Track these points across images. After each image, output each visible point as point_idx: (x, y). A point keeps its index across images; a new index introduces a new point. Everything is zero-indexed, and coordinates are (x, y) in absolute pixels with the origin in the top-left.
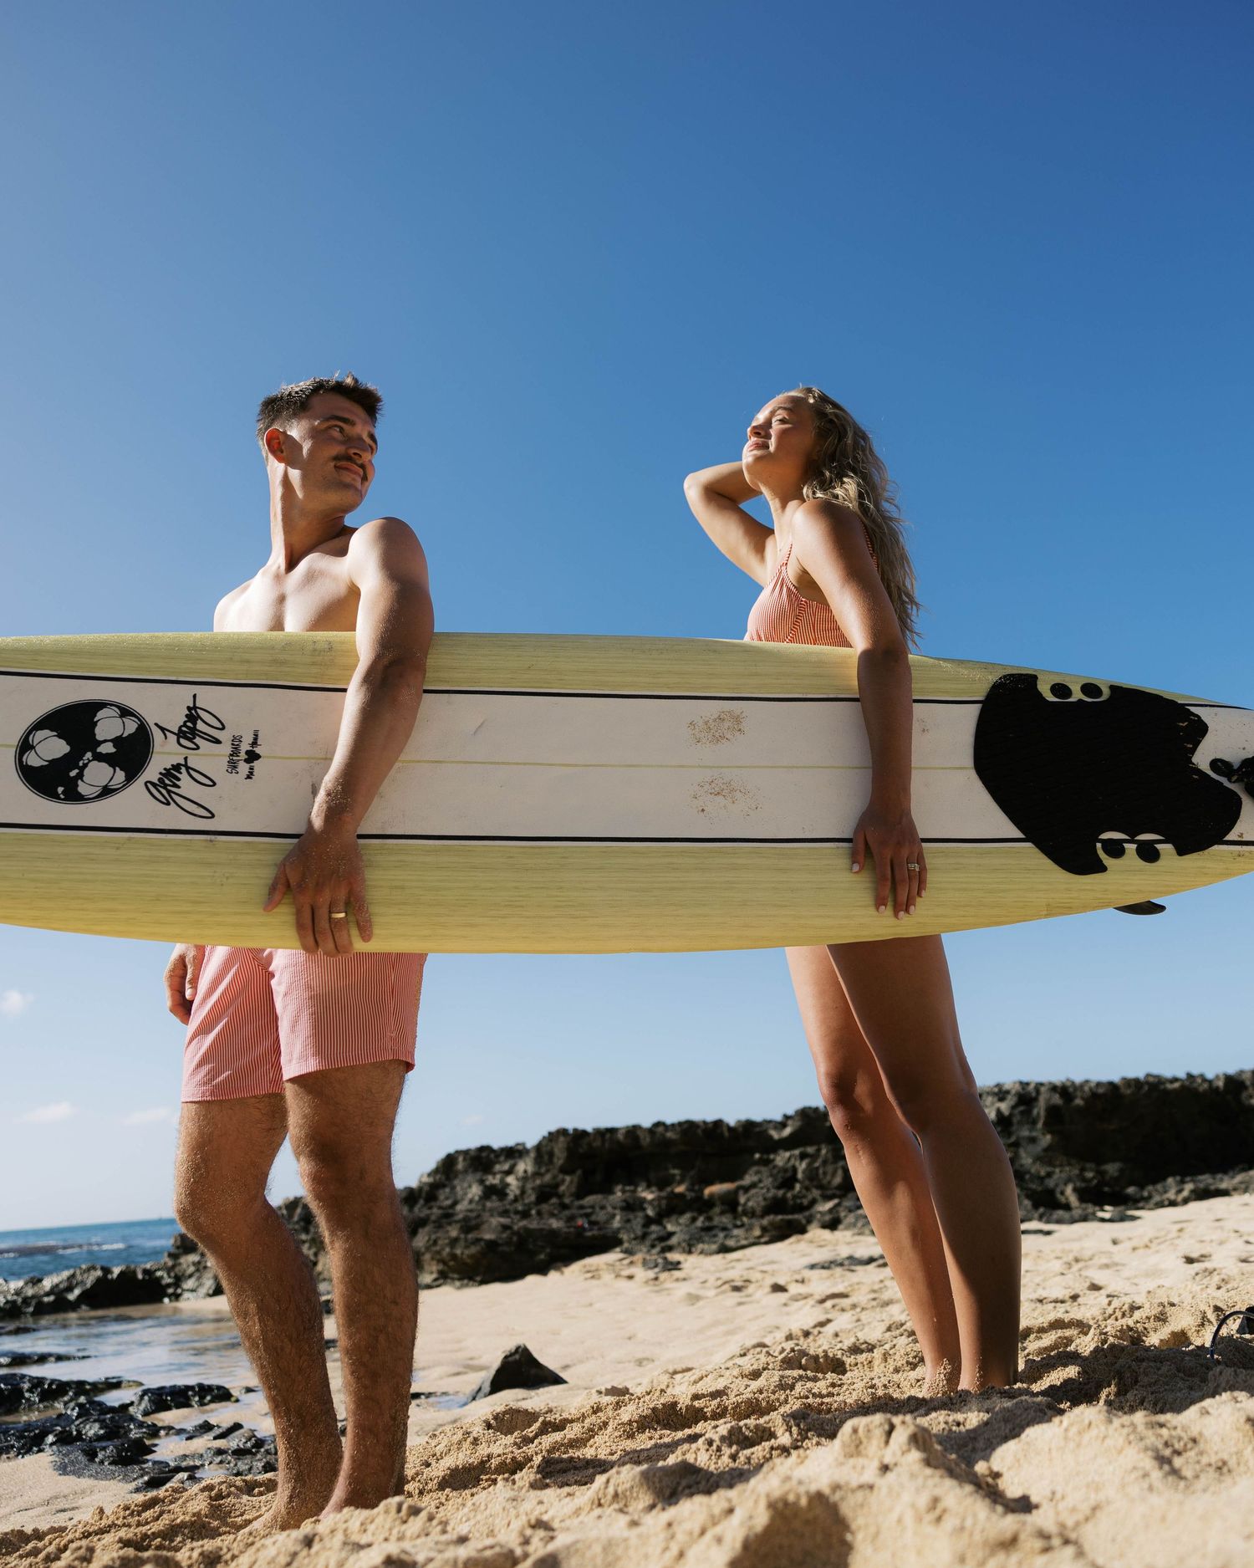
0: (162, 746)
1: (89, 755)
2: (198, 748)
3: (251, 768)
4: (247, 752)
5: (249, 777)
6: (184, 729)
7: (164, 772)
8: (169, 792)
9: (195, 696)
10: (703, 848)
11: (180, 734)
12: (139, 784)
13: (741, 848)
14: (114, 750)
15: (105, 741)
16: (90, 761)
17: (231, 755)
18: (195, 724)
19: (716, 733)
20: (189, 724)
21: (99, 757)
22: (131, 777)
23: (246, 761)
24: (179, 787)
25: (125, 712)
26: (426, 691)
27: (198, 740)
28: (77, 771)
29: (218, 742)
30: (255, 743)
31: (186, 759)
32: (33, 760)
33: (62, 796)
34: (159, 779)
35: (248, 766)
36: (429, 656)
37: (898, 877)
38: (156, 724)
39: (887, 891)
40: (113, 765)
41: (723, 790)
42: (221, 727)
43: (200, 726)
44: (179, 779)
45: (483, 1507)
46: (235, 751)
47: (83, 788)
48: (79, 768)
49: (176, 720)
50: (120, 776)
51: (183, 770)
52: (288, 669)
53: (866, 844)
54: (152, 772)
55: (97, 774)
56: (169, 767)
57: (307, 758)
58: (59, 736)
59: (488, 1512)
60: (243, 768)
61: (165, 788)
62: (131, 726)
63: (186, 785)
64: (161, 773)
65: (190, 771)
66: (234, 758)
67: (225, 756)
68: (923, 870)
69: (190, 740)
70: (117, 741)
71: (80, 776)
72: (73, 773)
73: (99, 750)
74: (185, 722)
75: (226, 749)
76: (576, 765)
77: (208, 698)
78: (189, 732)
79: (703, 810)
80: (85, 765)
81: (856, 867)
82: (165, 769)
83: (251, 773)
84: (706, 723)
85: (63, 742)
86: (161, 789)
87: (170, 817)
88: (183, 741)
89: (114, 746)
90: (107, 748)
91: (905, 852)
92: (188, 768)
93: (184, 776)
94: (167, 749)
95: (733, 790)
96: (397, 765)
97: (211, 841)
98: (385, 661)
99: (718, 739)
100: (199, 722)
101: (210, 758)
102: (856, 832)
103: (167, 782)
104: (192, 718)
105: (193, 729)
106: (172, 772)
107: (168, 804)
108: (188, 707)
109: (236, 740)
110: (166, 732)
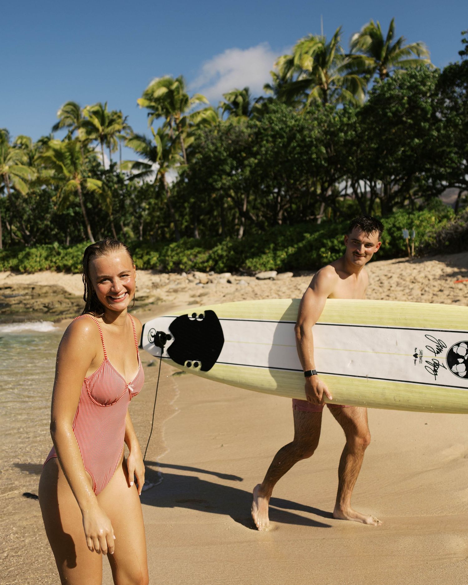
1: (466, 358)
2: (432, 360)
3: (415, 351)
4: (417, 357)
8: (439, 344)
9: (436, 380)
11: (438, 365)
12: (449, 347)
14: (459, 360)
15: (462, 363)
16: (465, 356)
18: (434, 369)
20: (436, 369)
21: (462, 357)
22: (451, 350)
24: (437, 346)
25: (457, 374)
27: (433, 363)
29: (426, 362)
30: (415, 360)
31: (436, 356)
34: (442, 349)
35: (417, 352)
38: (446, 369)
40: (457, 354)
42: (426, 367)
44: (437, 348)
46: (421, 357)
47: (465, 346)
49: (440, 370)
50: (455, 350)
51: (436, 352)
52: (407, 389)
54: (445, 352)
55: (462, 351)
56: (440, 353)
57: (399, 354)
62: (454, 368)
63: (434, 346)
64: (442, 351)
66: (421, 355)
67: (424, 357)
69: (435, 363)
70: (458, 363)
73: (463, 360)
75: (424, 359)
77: (430, 378)
78: (436, 365)
86: (442, 345)
87: (439, 336)
90: (461, 360)
93: (436, 350)
94: (442, 359)
97: (425, 327)
101: (429, 356)
103: (440, 348)
104: (435, 371)
105: (435, 366)
106: (439, 351)
107: (439, 340)
108: (437, 375)
109: (421, 362)
110: (442, 365)
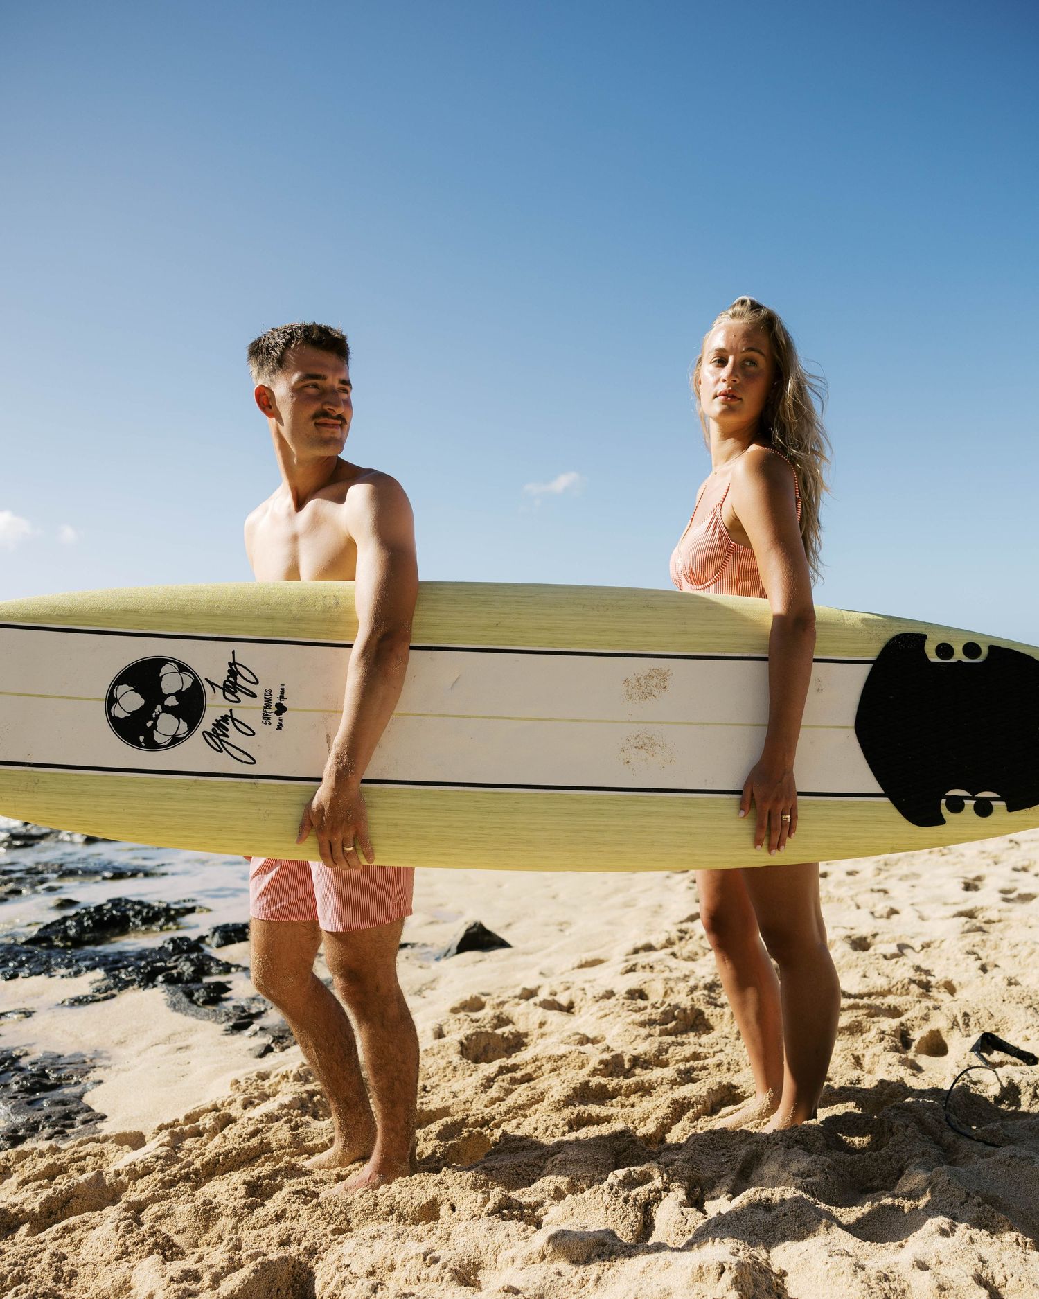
0: (212, 699)
1: (159, 708)
2: (239, 701)
3: (281, 720)
4: (277, 705)
5: (279, 728)
6: (227, 683)
7: (216, 723)
8: (221, 741)
9: (233, 652)
10: (625, 797)
11: (225, 689)
12: (198, 733)
13: (654, 797)
14: (176, 703)
15: (169, 695)
16: (160, 713)
17: (265, 708)
18: (235, 679)
19: (644, 690)
20: (231, 679)
21: (167, 710)
22: (192, 727)
23: (278, 713)
24: (228, 737)
25: (182, 668)
26: (413, 648)
27: (239, 694)
28: (151, 722)
29: (254, 695)
30: (282, 697)
31: (231, 710)
32: (119, 713)
33: (143, 745)
34: (213, 729)
35: (277, 717)
36: (416, 613)
37: (773, 825)
38: (206, 679)
39: (764, 835)
40: (177, 717)
41: (645, 744)
42: (255, 681)
43: (240, 681)
44: (227, 730)
45: (472, 1231)
46: (267, 706)
47: (158, 738)
48: (152, 719)
49: (221, 676)
50: (184, 726)
51: (230, 721)
52: (303, 626)
53: (752, 795)
54: (207, 723)
55: (167, 725)
56: (219, 718)
57: (322, 711)
58: (136, 691)
59: (475, 1235)
60: (274, 719)
61: (218, 737)
62: (188, 682)
63: (234, 736)
64: (213, 724)
65: (235, 721)
66: (268, 710)
67: (259, 708)
68: (794, 817)
69: (233, 694)
70: (179, 695)
71: (155, 726)
72: (149, 724)
73: (166, 703)
74: (228, 677)
75: (260, 702)
76: (531, 719)
77: (247, 655)
78: (231, 687)
79: (628, 762)
80: (157, 717)
81: (742, 813)
82: (216, 720)
83: (281, 724)
84: (638, 680)
85: (138, 696)
86: (215, 738)
87: (223, 763)
88: (227, 694)
89: (177, 700)
90: (172, 702)
91: (781, 806)
92: (233, 719)
93: (230, 726)
94: (215, 703)
95: (654, 744)
96: (393, 717)
97: (255, 784)
98: (378, 635)
99: (646, 696)
100: (239, 676)
101: (249, 711)
102: (746, 785)
103: (219, 732)
104: (233, 673)
105: (235, 684)
106: (221, 723)
107: (221, 751)
108: (229, 663)
109: (268, 694)
110: (215, 687)
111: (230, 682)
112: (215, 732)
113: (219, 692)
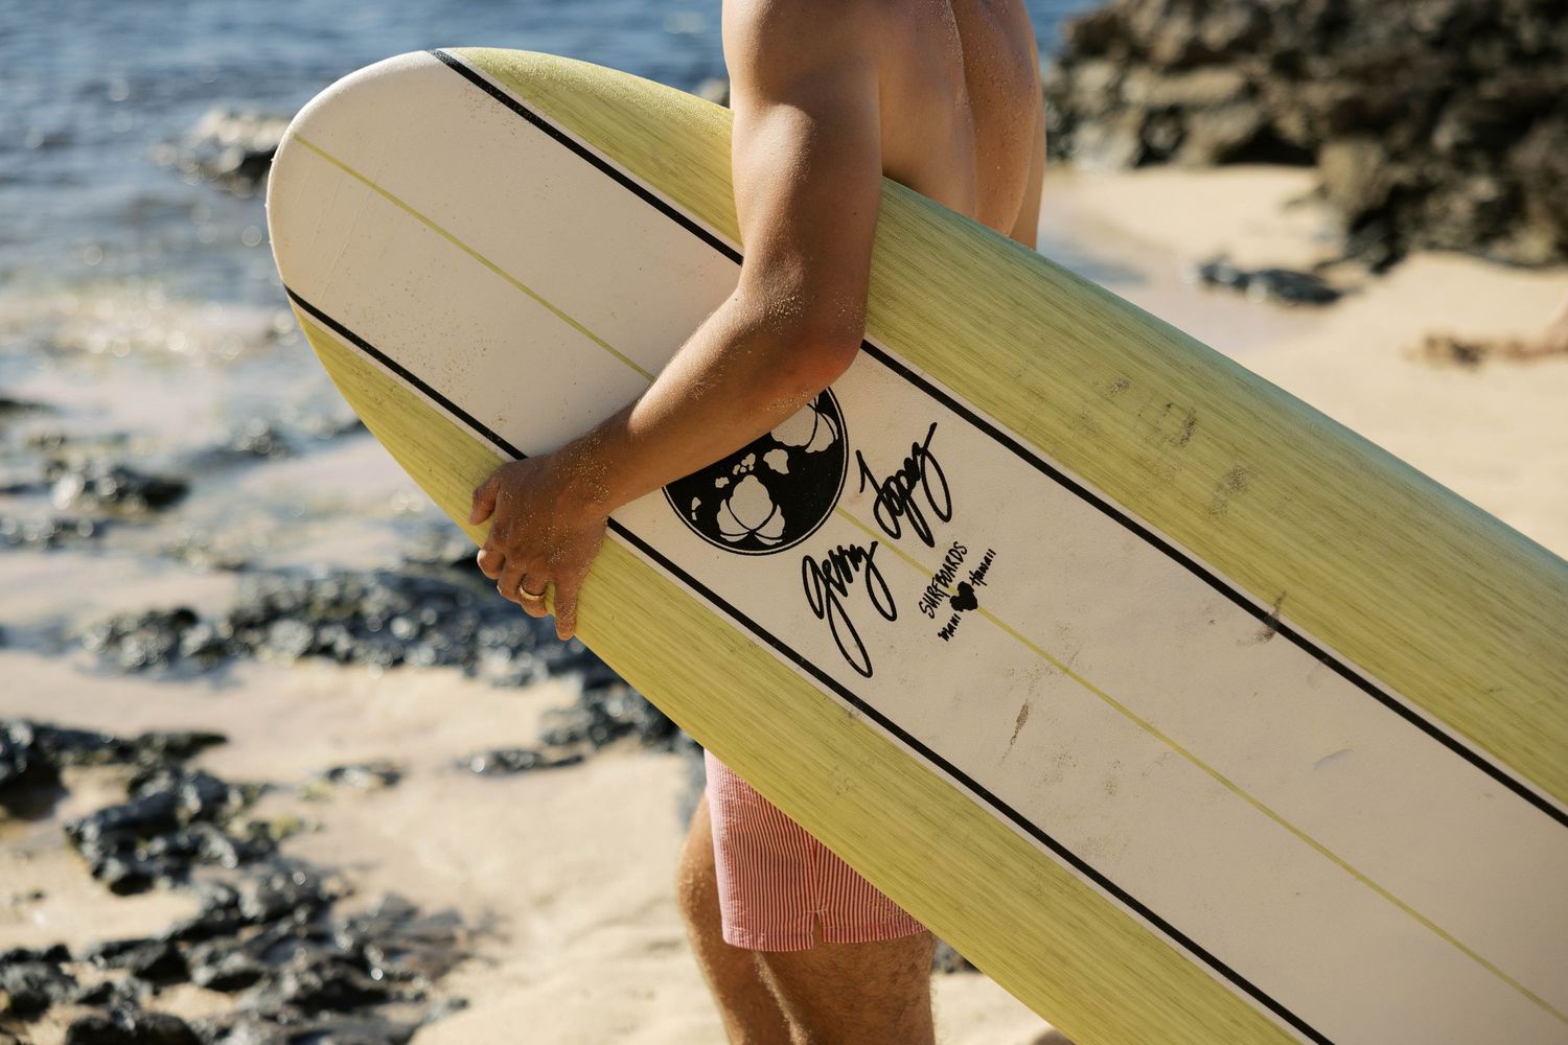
0: (851, 502)
1: (752, 461)
2: (897, 536)
3: (955, 621)
4: (963, 587)
5: (945, 634)
6: (893, 485)
7: (836, 553)
8: (829, 594)
9: (933, 426)
11: (884, 493)
12: (793, 556)
14: (783, 470)
15: (780, 446)
16: (748, 473)
17: (937, 578)
18: (912, 485)
20: (903, 480)
21: (763, 473)
22: (790, 535)
23: (954, 602)
24: (845, 594)
25: (827, 405)
27: (903, 520)
28: (726, 481)
29: (929, 540)
30: (978, 576)
31: (874, 544)
33: (695, 516)
34: (826, 563)
35: (951, 612)
38: (859, 454)
40: (775, 498)
42: (945, 513)
43: (918, 494)
44: (850, 580)
46: (944, 577)
47: (724, 520)
48: (731, 477)
49: (887, 463)
50: (778, 524)
51: (863, 565)
54: (820, 544)
55: (750, 502)
56: (846, 547)
57: (1040, 651)
60: (945, 610)
61: (827, 585)
62: (824, 438)
63: (856, 598)
64: (831, 553)
65: (871, 572)
66: (940, 587)
67: (924, 570)
69: (894, 514)
70: (796, 454)
71: (727, 493)
72: (720, 483)
73: (768, 458)
74: (900, 473)
75: (934, 561)
77: (957, 446)
78: (897, 496)
80: (740, 477)
82: (839, 548)
83: (952, 629)
86: (820, 582)
88: (882, 506)
89: (789, 464)
90: (777, 461)
92: (870, 565)
93: (859, 576)
94: (856, 511)
100: (919, 484)
101: (906, 564)
103: (834, 574)
104: (913, 471)
105: (906, 494)
106: (847, 559)
107: (820, 615)
108: (915, 445)
109: (957, 553)
110: (867, 478)
111: (899, 486)
112: (828, 572)
113: (871, 494)
